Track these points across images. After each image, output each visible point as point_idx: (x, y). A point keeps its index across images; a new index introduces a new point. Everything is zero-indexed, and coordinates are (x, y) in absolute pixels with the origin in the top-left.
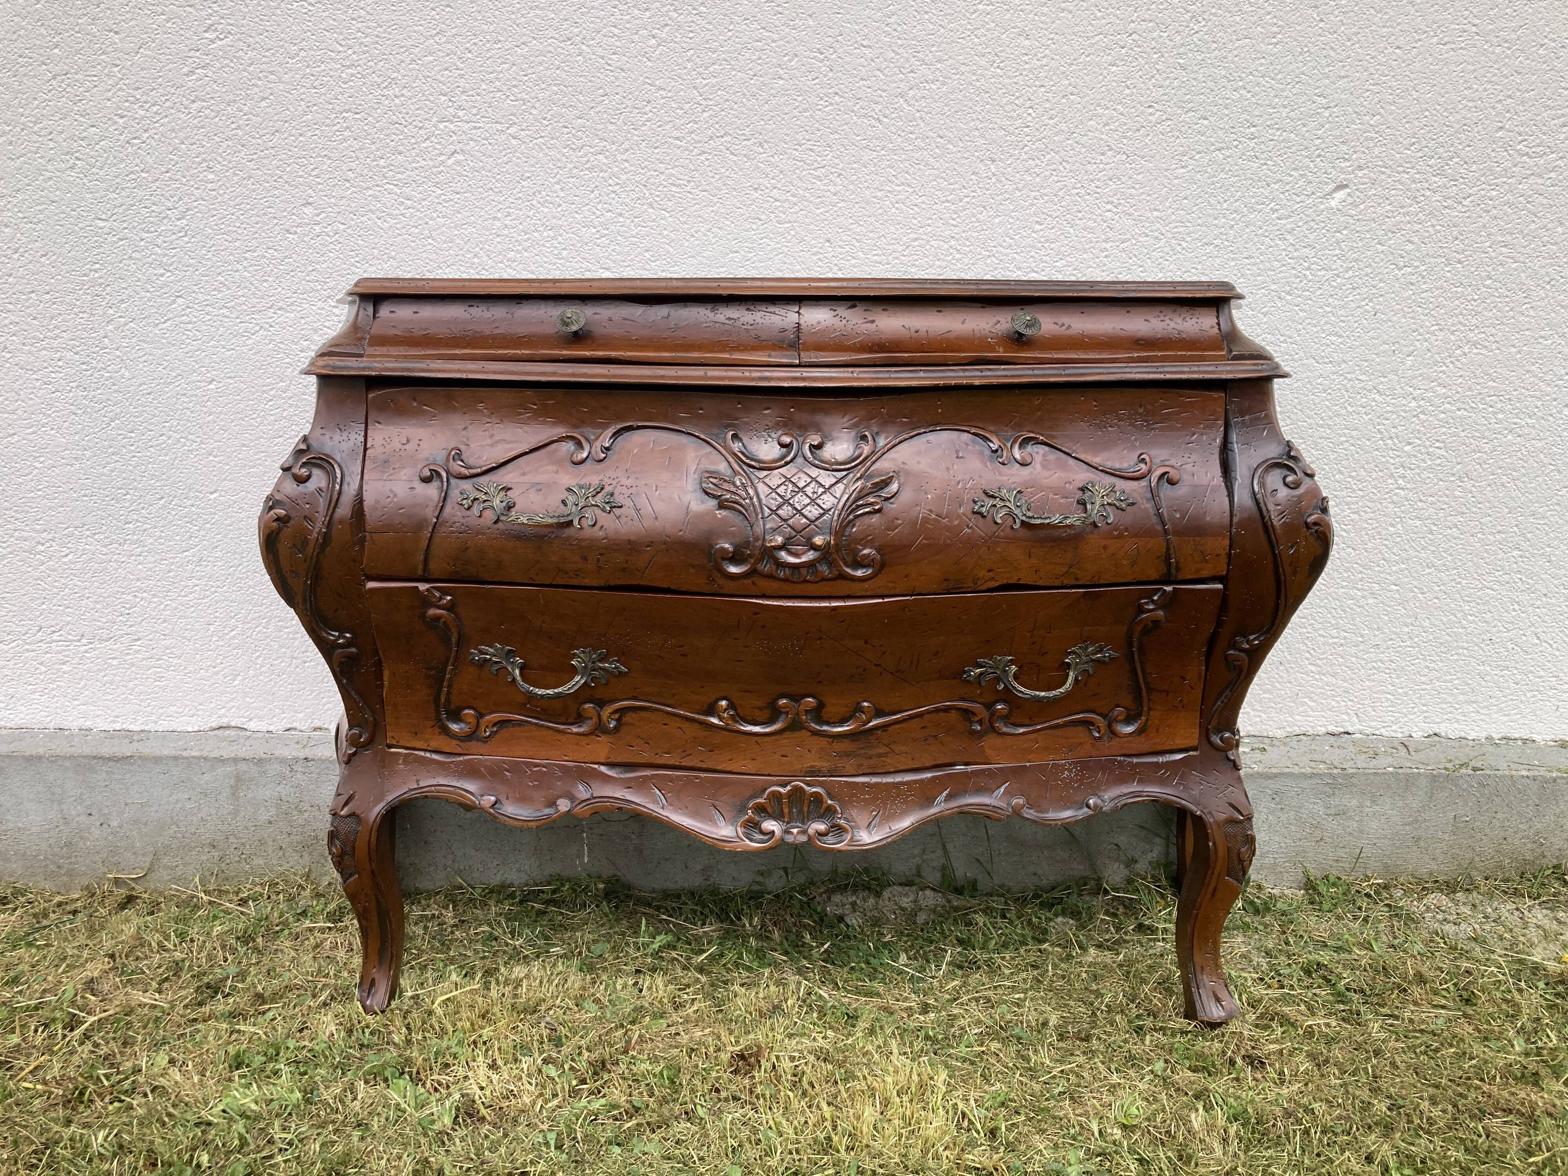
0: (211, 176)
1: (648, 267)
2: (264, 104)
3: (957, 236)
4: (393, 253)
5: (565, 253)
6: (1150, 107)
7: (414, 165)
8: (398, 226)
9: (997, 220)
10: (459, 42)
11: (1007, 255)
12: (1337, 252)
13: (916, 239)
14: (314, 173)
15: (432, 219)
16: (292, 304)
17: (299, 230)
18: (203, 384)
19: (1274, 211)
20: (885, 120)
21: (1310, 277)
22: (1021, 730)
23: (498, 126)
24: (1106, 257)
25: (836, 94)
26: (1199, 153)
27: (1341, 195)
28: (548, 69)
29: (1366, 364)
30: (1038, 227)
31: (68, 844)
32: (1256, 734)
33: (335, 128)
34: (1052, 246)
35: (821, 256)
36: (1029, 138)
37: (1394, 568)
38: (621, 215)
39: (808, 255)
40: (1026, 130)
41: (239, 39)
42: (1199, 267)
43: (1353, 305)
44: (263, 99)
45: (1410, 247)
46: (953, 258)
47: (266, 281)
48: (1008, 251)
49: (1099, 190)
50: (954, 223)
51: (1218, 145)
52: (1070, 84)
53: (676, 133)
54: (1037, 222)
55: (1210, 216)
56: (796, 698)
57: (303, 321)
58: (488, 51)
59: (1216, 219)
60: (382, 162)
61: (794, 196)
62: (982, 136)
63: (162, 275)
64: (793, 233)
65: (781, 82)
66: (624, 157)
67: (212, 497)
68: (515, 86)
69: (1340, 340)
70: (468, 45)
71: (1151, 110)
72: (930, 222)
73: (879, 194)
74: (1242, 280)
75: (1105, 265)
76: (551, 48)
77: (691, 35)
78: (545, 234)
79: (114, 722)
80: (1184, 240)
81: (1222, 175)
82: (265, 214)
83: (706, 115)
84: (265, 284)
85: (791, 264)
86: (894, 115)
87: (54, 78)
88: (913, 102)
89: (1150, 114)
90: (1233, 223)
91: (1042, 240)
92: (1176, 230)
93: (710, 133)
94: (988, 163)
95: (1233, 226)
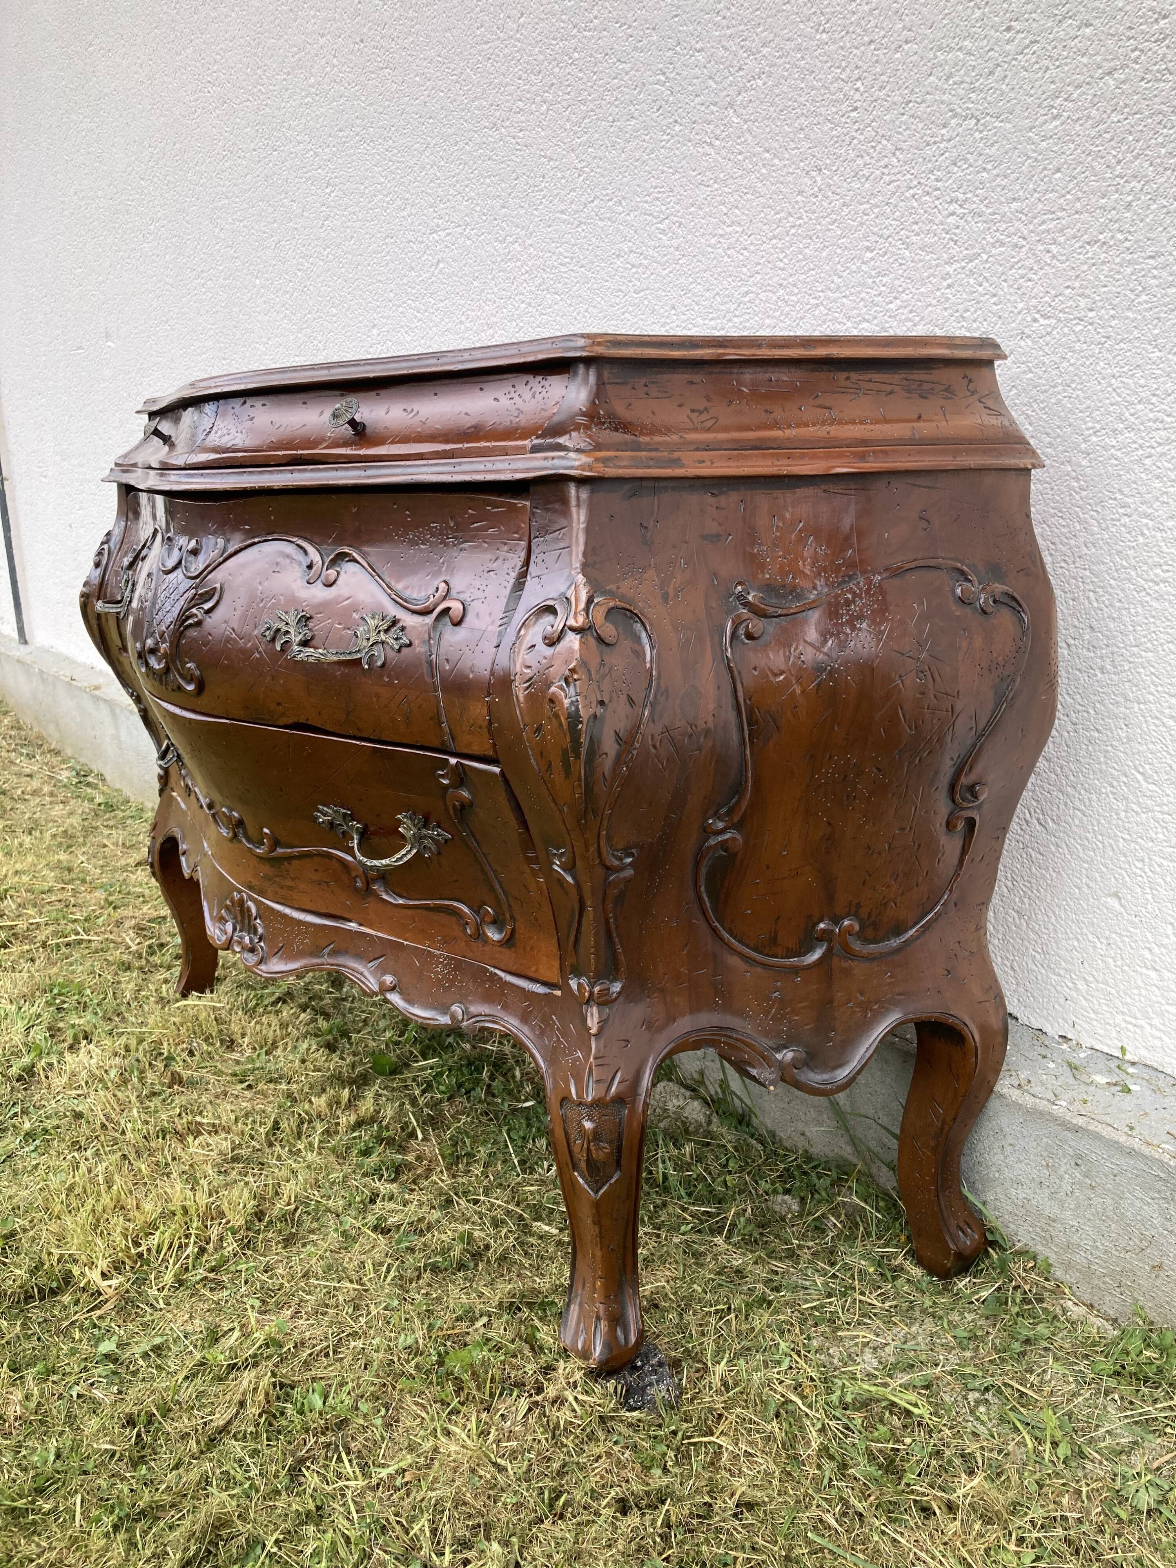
0: (334, 311)
2: (352, 242)
3: (785, 283)
6: (1009, 29)
7: (420, 279)
9: (824, 254)
10: (437, 152)
11: (835, 301)
13: (747, 293)
14: (376, 298)
20: (717, 143)
22: (401, 901)
23: (459, 230)
24: (949, 286)
25: (676, 122)
26: (1078, 87)
28: (484, 161)
30: (869, 255)
32: (1155, 1065)
33: (383, 254)
34: (885, 280)
36: (856, 126)
40: (854, 114)
42: (1077, 285)
44: (352, 237)
48: (838, 295)
49: (939, 184)
50: (781, 265)
51: (1107, 66)
52: (904, 28)
53: (561, 206)
54: (868, 248)
55: (1093, 193)
58: (452, 154)
59: (1104, 196)
60: (405, 280)
61: (645, 258)
62: (807, 138)
64: (646, 302)
66: (530, 241)
68: (467, 186)
72: (759, 267)
73: (713, 241)
74: (1144, 297)
75: (947, 299)
76: (485, 139)
80: (1055, 242)
81: (1115, 117)
83: (581, 179)
86: (724, 134)
88: (741, 111)
89: (1008, 42)
90: (1130, 198)
91: (873, 273)
92: (1043, 227)
93: (583, 199)
94: (814, 173)
95: (1130, 204)
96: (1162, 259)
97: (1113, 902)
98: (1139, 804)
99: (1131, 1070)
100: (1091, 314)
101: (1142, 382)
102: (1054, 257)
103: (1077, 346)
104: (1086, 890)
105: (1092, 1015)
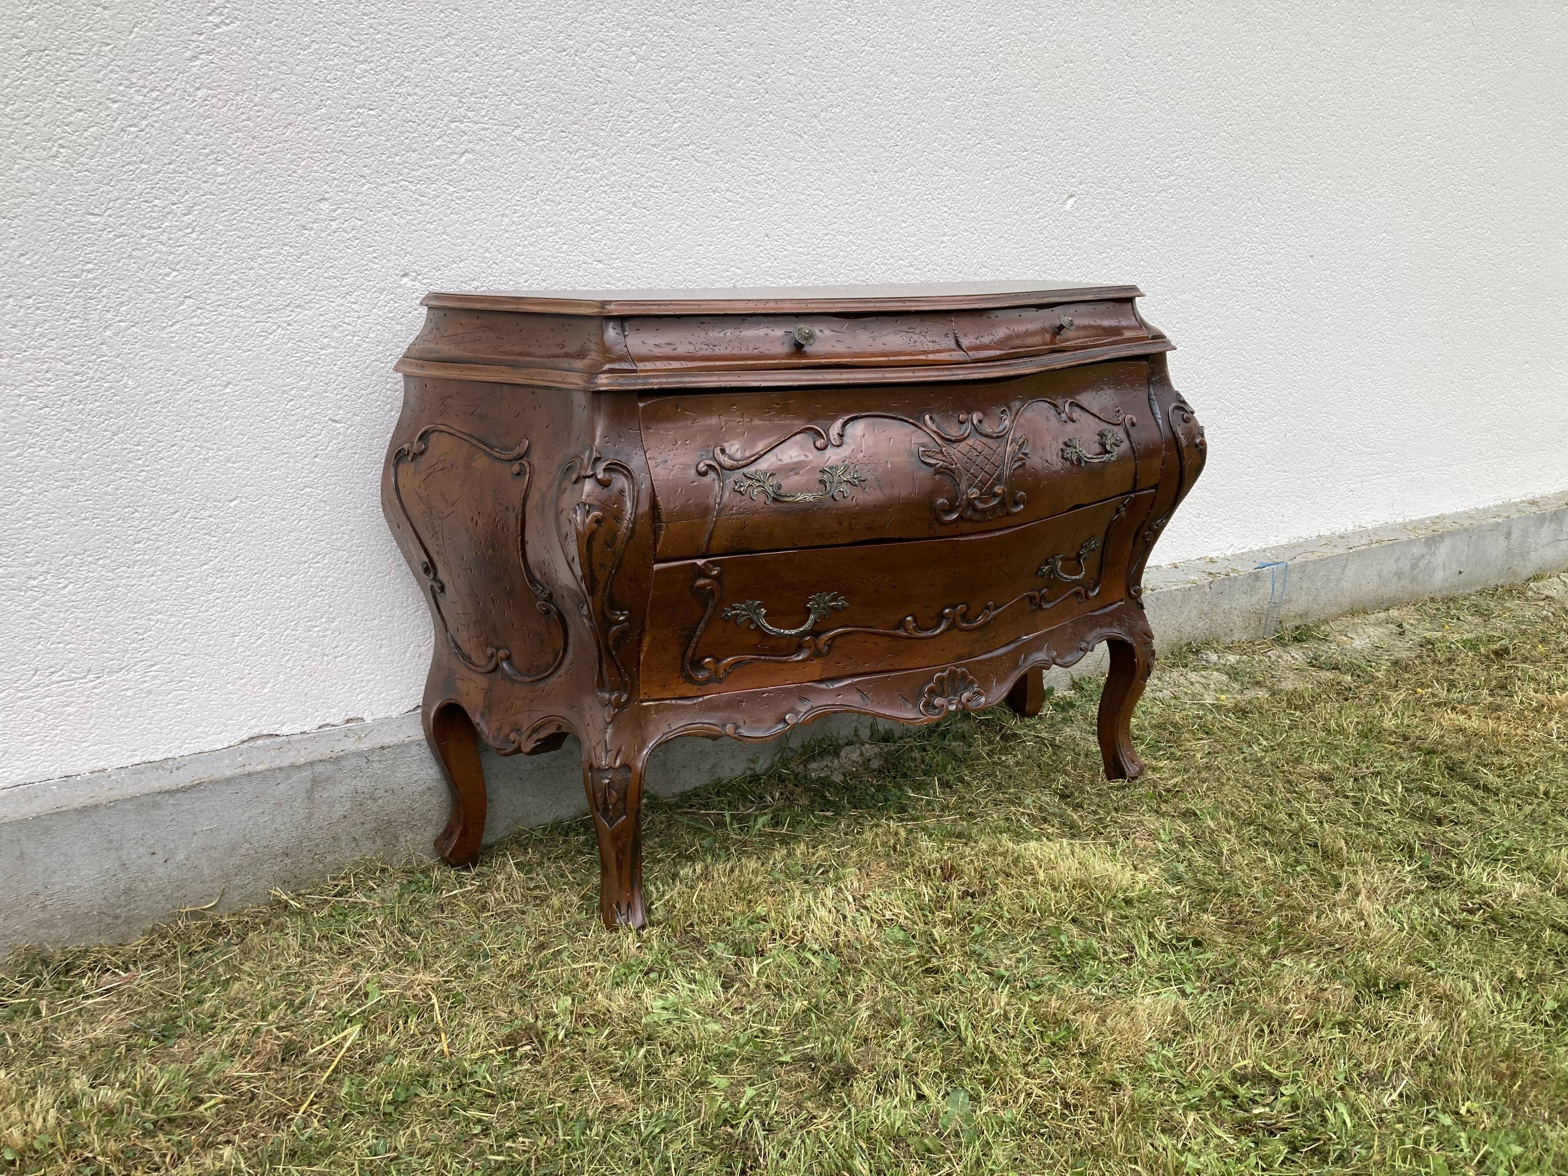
0: (220, 169)
2: (275, 95)
4: (410, 249)
5: (565, 247)
6: (969, 133)
7: (428, 163)
8: (415, 222)
9: (878, 219)
10: (467, 46)
11: (885, 246)
12: (1069, 242)
13: (827, 234)
14: (329, 168)
15: (445, 216)
16: (310, 301)
17: (315, 226)
18: (218, 388)
19: (1037, 213)
20: (805, 136)
23: (505, 128)
25: (771, 112)
27: (1071, 201)
28: (547, 76)
30: (903, 225)
33: (350, 123)
36: (898, 155)
38: (610, 213)
40: (896, 148)
41: (247, 26)
44: (275, 90)
47: (283, 278)
49: (939, 196)
50: (851, 221)
51: (1007, 164)
52: (922, 114)
53: (653, 141)
54: (903, 221)
55: (1002, 216)
57: (322, 318)
58: (494, 56)
59: (1005, 218)
60: (397, 159)
61: (742, 197)
62: (868, 152)
63: (168, 275)
65: (732, 100)
66: (613, 161)
67: (232, 504)
68: (519, 91)
70: (475, 49)
71: (969, 136)
72: (836, 220)
73: (802, 197)
76: (549, 58)
77: (664, 54)
78: (548, 230)
79: (132, 756)
81: (1009, 186)
82: (280, 210)
83: (676, 125)
84: (281, 282)
86: (811, 133)
87: (29, 53)
88: (823, 122)
89: (969, 139)
93: (679, 141)
96: (1026, 249)
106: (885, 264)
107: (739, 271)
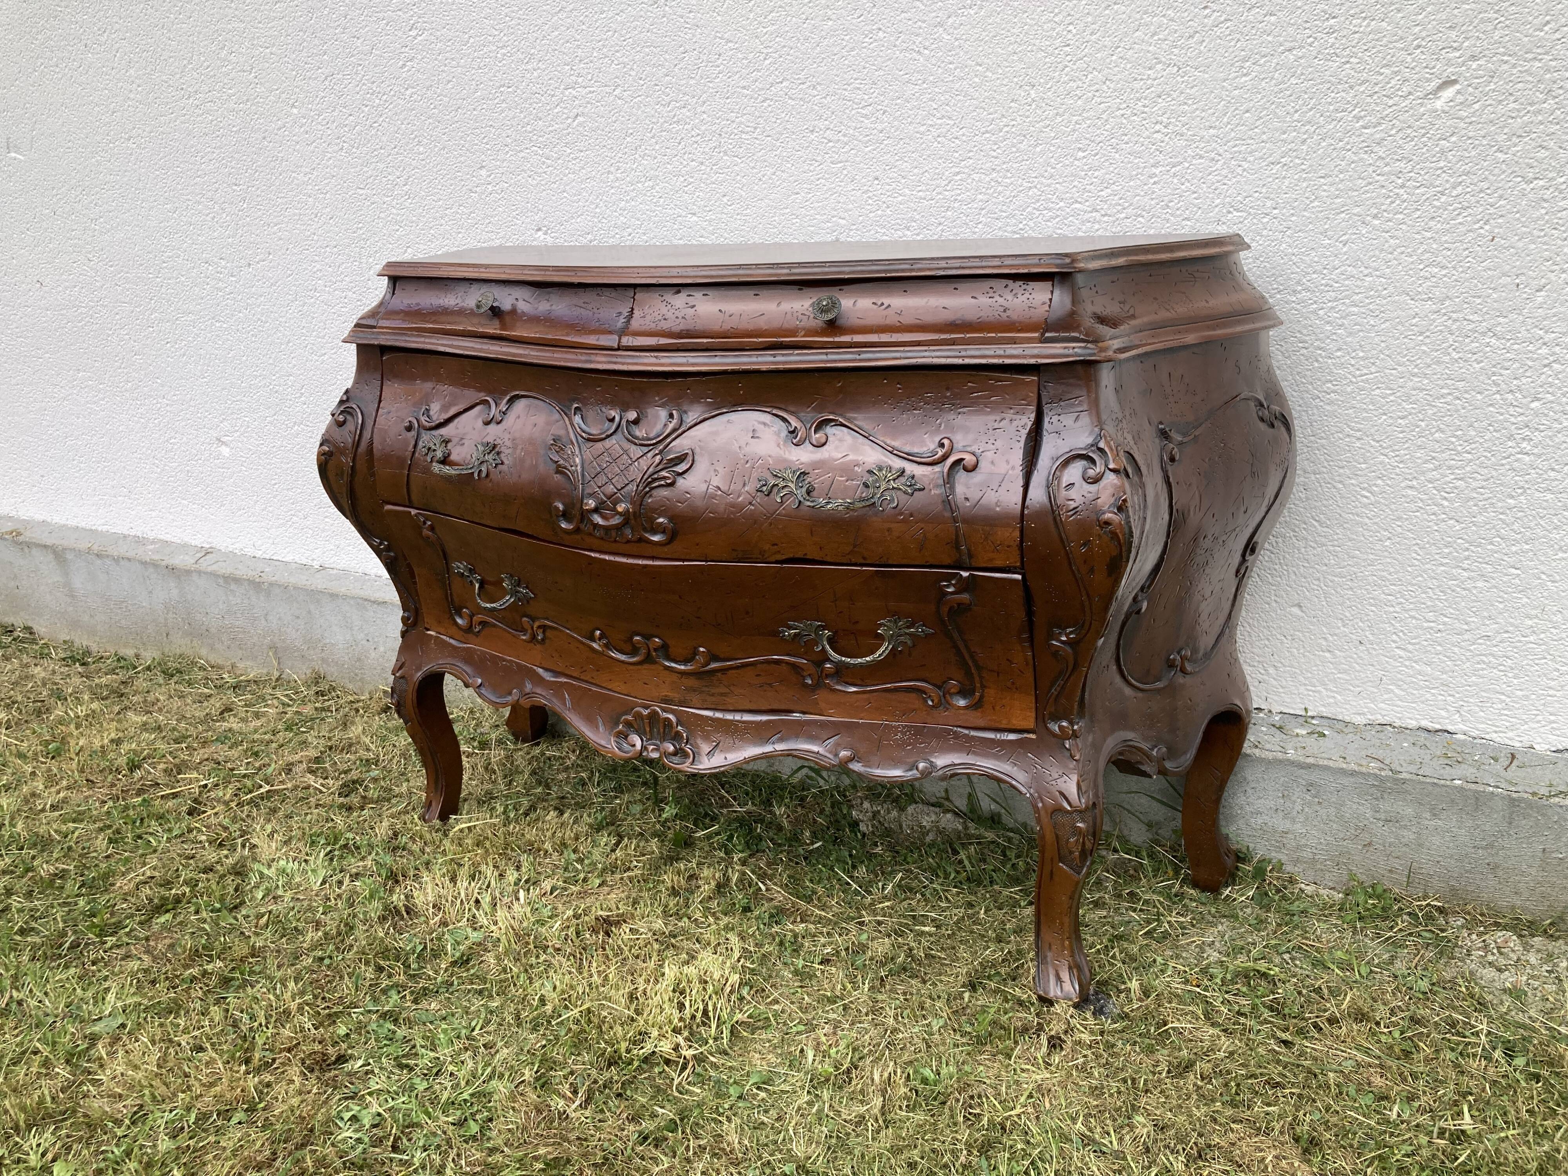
0: (421, 149)
1: (725, 211)
2: (450, 86)
3: (998, 168)
5: (662, 200)
6: (1205, 7)
7: (550, 129)
8: (543, 183)
9: (1038, 149)
11: (1049, 186)
12: (1442, 164)
13: (958, 173)
14: (485, 141)
15: (565, 175)
17: (478, 190)
19: (1358, 118)
20: (926, 52)
21: (1405, 196)
22: (854, 689)
23: (607, 89)
24: (1155, 183)
25: (880, 29)
26: (1264, 56)
27: (1450, 92)
28: (641, 32)
29: (1479, 301)
30: (1081, 154)
31: (359, 660)
32: (1329, 715)
33: (496, 101)
34: (1096, 174)
35: (870, 194)
36: (1069, 58)
37: (1514, 549)
38: (702, 163)
39: (859, 193)
40: (1067, 49)
41: (430, 33)
43: (1462, 229)
44: (449, 81)
45: (1543, 154)
46: (994, 192)
49: (1146, 109)
50: (995, 154)
51: (1288, 45)
53: (743, 83)
54: (1080, 149)
55: (1276, 130)
56: (648, 637)
58: (596, 21)
59: (1284, 133)
60: (529, 128)
61: (844, 136)
62: (1020, 60)
64: (845, 172)
65: (830, 23)
66: (703, 109)
68: (617, 51)
69: (1444, 272)
71: (1207, 11)
72: (971, 154)
73: (922, 129)
74: (1316, 203)
75: (1153, 192)
76: (642, 13)
78: (646, 185)
80: (1246, 160)
81: (1293, 81)
83: (767, 62)
85: (844, 203)
86: (933, 46)
88: (952, 30)
90: (1305, 136)
91: (1086, 168)
92: (1236, 149)
93: (770, 79)
94: (1027, 88)
95: (1305, 140)
96: (1330, 179)
97: (1295, 610)
98: (1316, 542)
99: (1314, 722)
100: (1275, 211)
101: (1316, 259)
102: (1244, 170)
103: (1265, 232)
104: (1274, 604)
105: (1281, 690)
106: (1050, 210)
107: (844, 222)
